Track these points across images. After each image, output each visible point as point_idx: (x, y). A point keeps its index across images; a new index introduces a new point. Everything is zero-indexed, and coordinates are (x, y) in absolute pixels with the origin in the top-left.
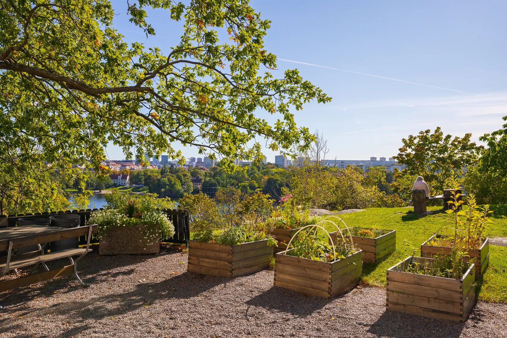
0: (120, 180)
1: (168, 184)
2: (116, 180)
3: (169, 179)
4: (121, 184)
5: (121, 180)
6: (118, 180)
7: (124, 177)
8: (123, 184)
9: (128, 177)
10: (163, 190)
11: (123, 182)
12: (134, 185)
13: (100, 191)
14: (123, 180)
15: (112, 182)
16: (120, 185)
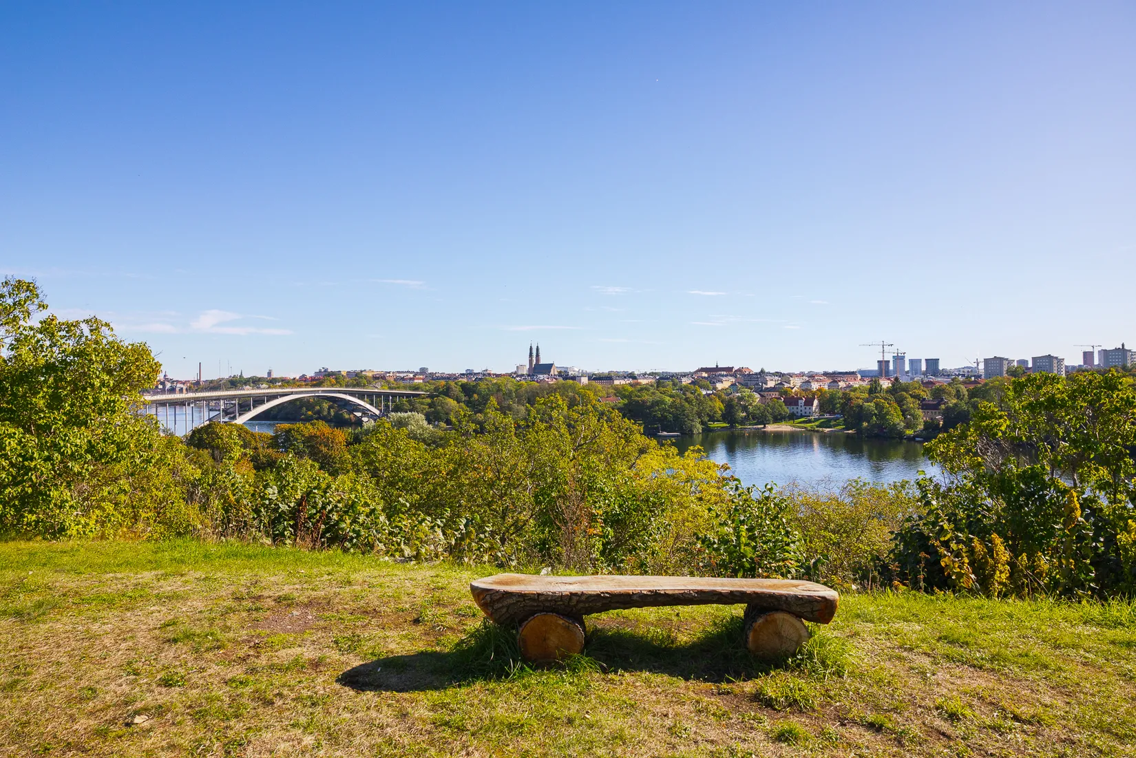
0: (801, 407)
1: (875, 414)
2: (795, 407)
3: (877, 404)
4: (803, 414)
5: (803, 408)
6: (799, 407)
7: (809, 402)
8: (808, 414)
9: (816, 402)
10: (865, 424)
11: (808, 411)
12: (827, 416)
13: (765, 427)
14: (808, 407)
15: (787, 410)
16: (802, 416)
